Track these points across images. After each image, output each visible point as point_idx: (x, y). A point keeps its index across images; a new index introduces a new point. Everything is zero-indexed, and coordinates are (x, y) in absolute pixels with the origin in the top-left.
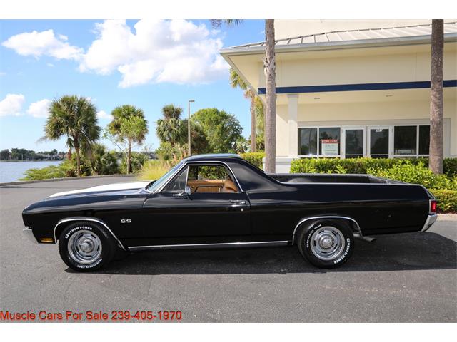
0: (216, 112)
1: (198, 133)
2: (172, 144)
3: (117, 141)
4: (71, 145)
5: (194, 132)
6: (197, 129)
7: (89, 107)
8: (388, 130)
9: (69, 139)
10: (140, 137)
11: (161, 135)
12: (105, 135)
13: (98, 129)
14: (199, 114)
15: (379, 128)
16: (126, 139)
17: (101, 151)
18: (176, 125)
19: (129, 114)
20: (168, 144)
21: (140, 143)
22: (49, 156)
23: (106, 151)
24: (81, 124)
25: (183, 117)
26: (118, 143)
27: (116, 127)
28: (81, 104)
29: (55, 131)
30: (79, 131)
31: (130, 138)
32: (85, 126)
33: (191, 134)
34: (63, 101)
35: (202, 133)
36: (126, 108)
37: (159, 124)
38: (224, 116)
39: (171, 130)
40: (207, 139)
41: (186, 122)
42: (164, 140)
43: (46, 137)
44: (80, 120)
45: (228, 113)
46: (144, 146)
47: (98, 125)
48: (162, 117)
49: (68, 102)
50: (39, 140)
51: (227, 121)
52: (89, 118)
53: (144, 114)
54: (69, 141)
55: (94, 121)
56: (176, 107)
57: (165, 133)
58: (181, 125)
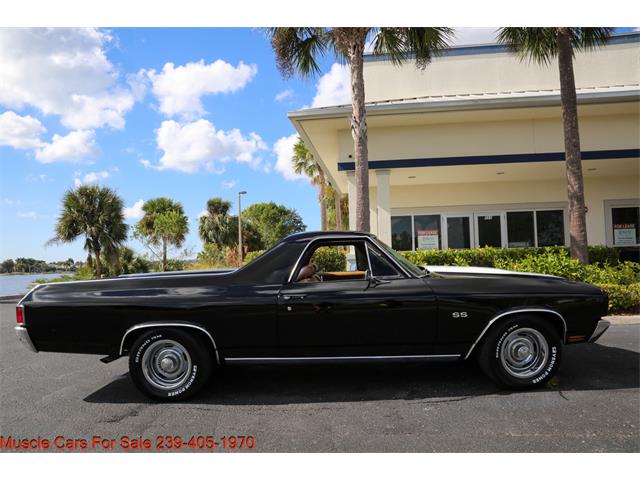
0: (274, 206)
1: (251, 233)
2: (219, 246)
3: (149, 242)
4: (90, 247)
5: (246, 232)
6: (249, 228)
7: (114, 199)
8: (499, 217)
9: (88, 240)
10: (179, 238)
11: (206, 236)
12: (135, 235)
13: (124, 227)
14: (251, 209)
15: (489, 216)
16: (161, 241)
17: (129, 256)
18: (223, 222)
19: (164, 209)
20: (213, 246)
21: (178, 245)
22: (63, 267)
23: (135, 256)
24: (104, 221)
25: (232, 213)
26: (151, 245)
27: (148, 225)
28: (104, 194)
29: (70, 231)
30: (100, 230)
31: (164, 239)
32: (108, 223)
33: (243, 234)
34: (80, 192)
35: (255, 233)
36: (161, 201)
37: (203, 222)
38: (283, 212)
39: (217, 229)
40: (262, 240)
41: (235, 219)
42: (209, 241)
43: (58, 238)
44: (102, 217)
45: (287, 208)
46: (183, 248)
47: (124, 222)
48: (206, 213)
49: (87, 194)
50: (48, 243)
51: (286, 217)
52: (113, 215)
53: (184, 209)
54: (88, 243)
55: (119, 217)
56: (224, 200)
57: (210, 233)
58: (230, 223)
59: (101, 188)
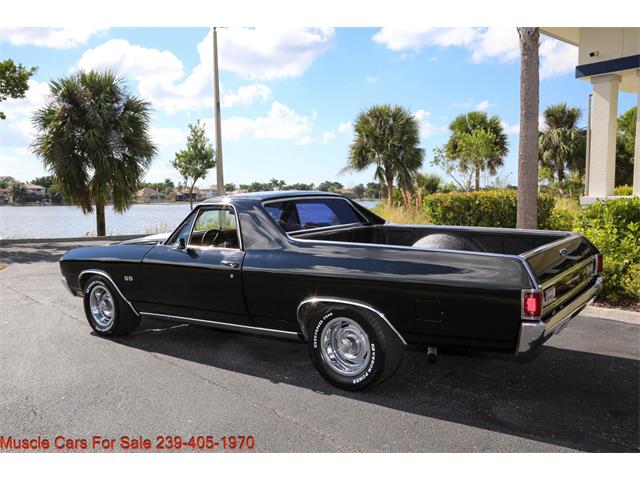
4: (381, 176)
7: (407, 120)
9: (379, 169)
10: (495, 162)
12: (436, 160)
16: (471, 166)
17: (433, 185)
18: (566, 139)
21: (493, 172)
23: (441, 184)
24: (394, 147)
25: (580, 124)
27: (454, 148)
28: (397, 115)
29: (359, 159)
30: (390, 157)
32: (399, 149)
34: (370, 115)
39: (556, 148)
41: (582, 133)
44: (391, 141)
49: (378, 115)
53: (502, 124)
54: (379, 172)
55: (414, 140)
56: (569, 107)
57: (546, 154)
58: (576, 138)
59: (393, 108)
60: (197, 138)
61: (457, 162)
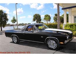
10: (49, 20)
11: (54, 19)
12: (43, 20)
27: (45, 19)
28: (38, 15)
48: (55, 16)
52: (39, 18)
54: (36, 22)
60: (14, 18)
61: (45, 20)
